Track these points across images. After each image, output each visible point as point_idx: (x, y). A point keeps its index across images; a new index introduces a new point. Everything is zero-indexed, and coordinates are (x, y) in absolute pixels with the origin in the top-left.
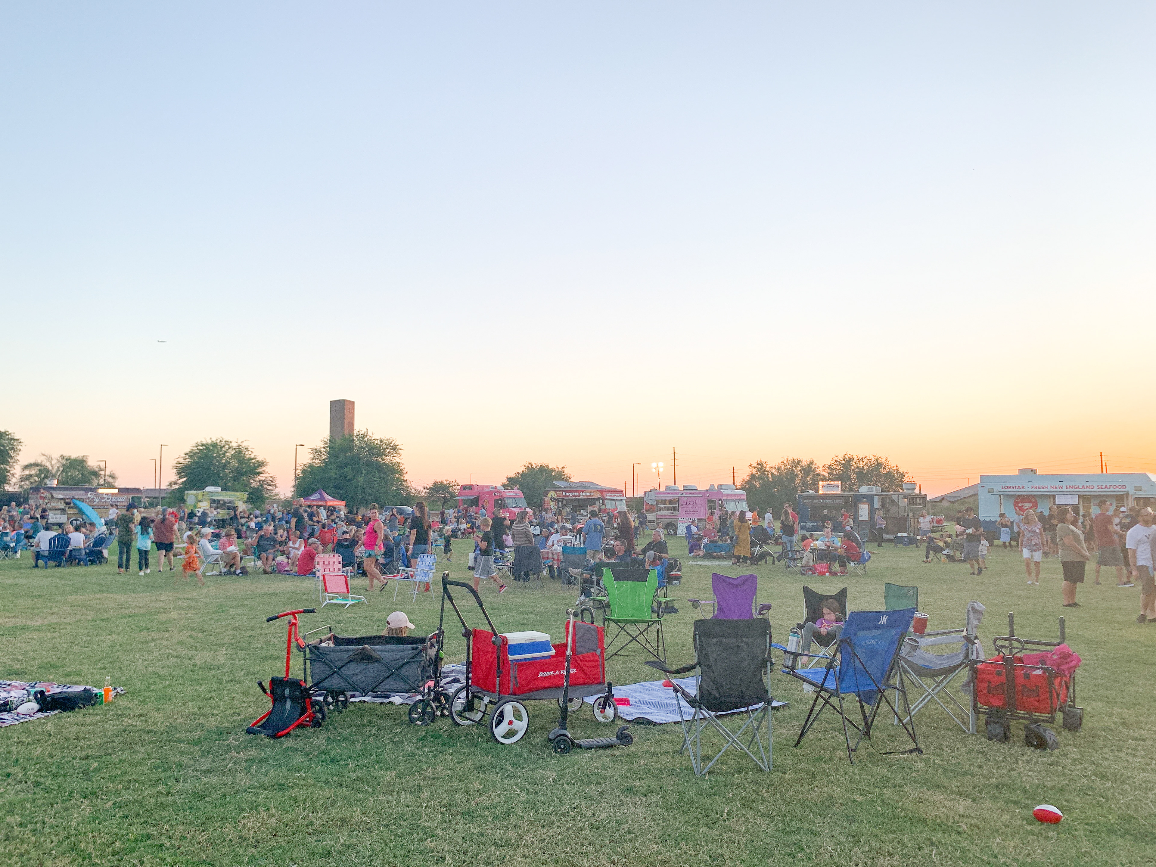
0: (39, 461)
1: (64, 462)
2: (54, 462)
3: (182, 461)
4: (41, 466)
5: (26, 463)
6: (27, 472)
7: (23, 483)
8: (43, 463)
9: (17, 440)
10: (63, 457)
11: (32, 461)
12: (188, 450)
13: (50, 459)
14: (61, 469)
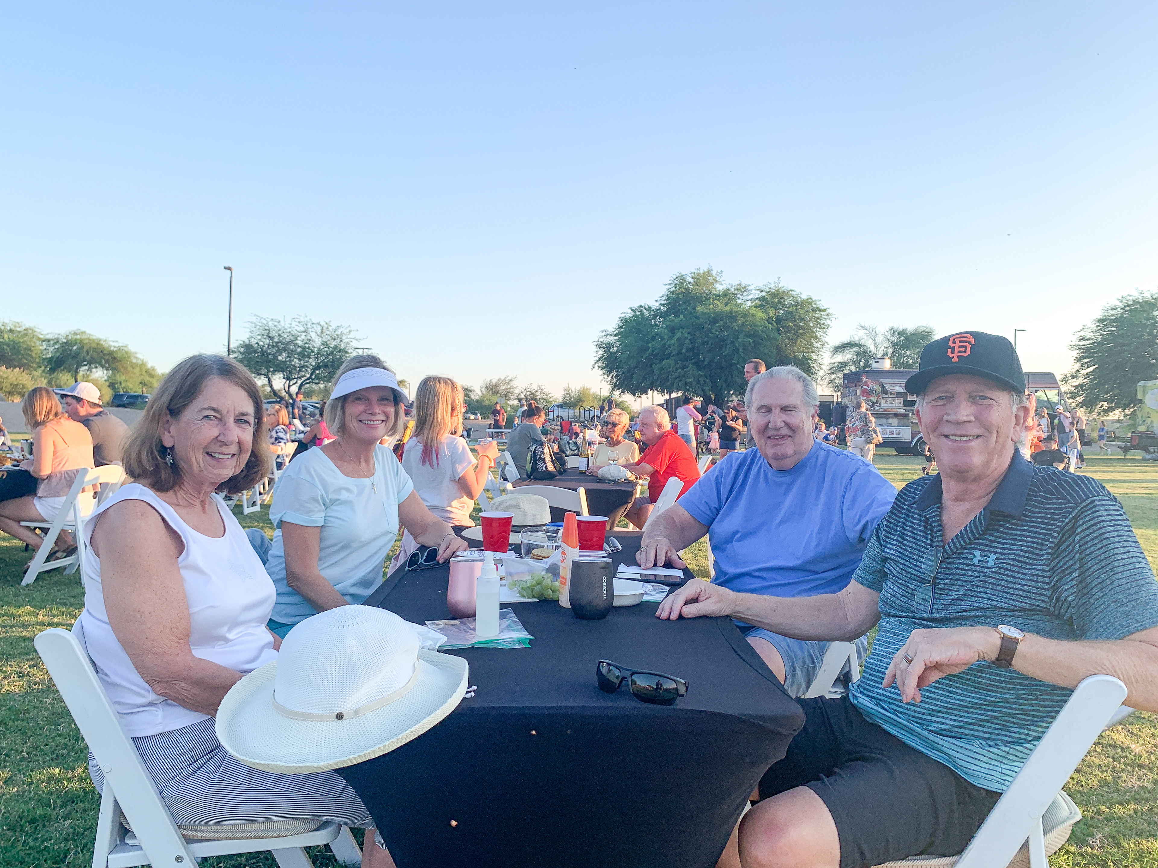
0: (856, 339)
1: (895, 339)
2: (880, 339)
3: (1089, 335)
4: (859, 346)
5: (838, 343)
6: (839, 358)
7: (833, 376)
8: (862, 342)
9: (825, 310)
10: (893, 331)
11: (846, 340)
12: (1099, 315)
13: (873, 334)
14: (890, 350)
